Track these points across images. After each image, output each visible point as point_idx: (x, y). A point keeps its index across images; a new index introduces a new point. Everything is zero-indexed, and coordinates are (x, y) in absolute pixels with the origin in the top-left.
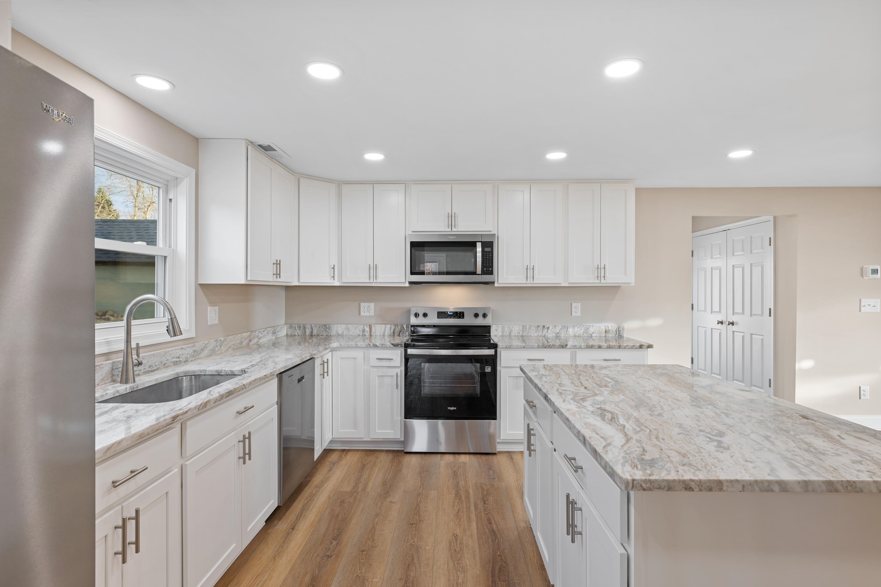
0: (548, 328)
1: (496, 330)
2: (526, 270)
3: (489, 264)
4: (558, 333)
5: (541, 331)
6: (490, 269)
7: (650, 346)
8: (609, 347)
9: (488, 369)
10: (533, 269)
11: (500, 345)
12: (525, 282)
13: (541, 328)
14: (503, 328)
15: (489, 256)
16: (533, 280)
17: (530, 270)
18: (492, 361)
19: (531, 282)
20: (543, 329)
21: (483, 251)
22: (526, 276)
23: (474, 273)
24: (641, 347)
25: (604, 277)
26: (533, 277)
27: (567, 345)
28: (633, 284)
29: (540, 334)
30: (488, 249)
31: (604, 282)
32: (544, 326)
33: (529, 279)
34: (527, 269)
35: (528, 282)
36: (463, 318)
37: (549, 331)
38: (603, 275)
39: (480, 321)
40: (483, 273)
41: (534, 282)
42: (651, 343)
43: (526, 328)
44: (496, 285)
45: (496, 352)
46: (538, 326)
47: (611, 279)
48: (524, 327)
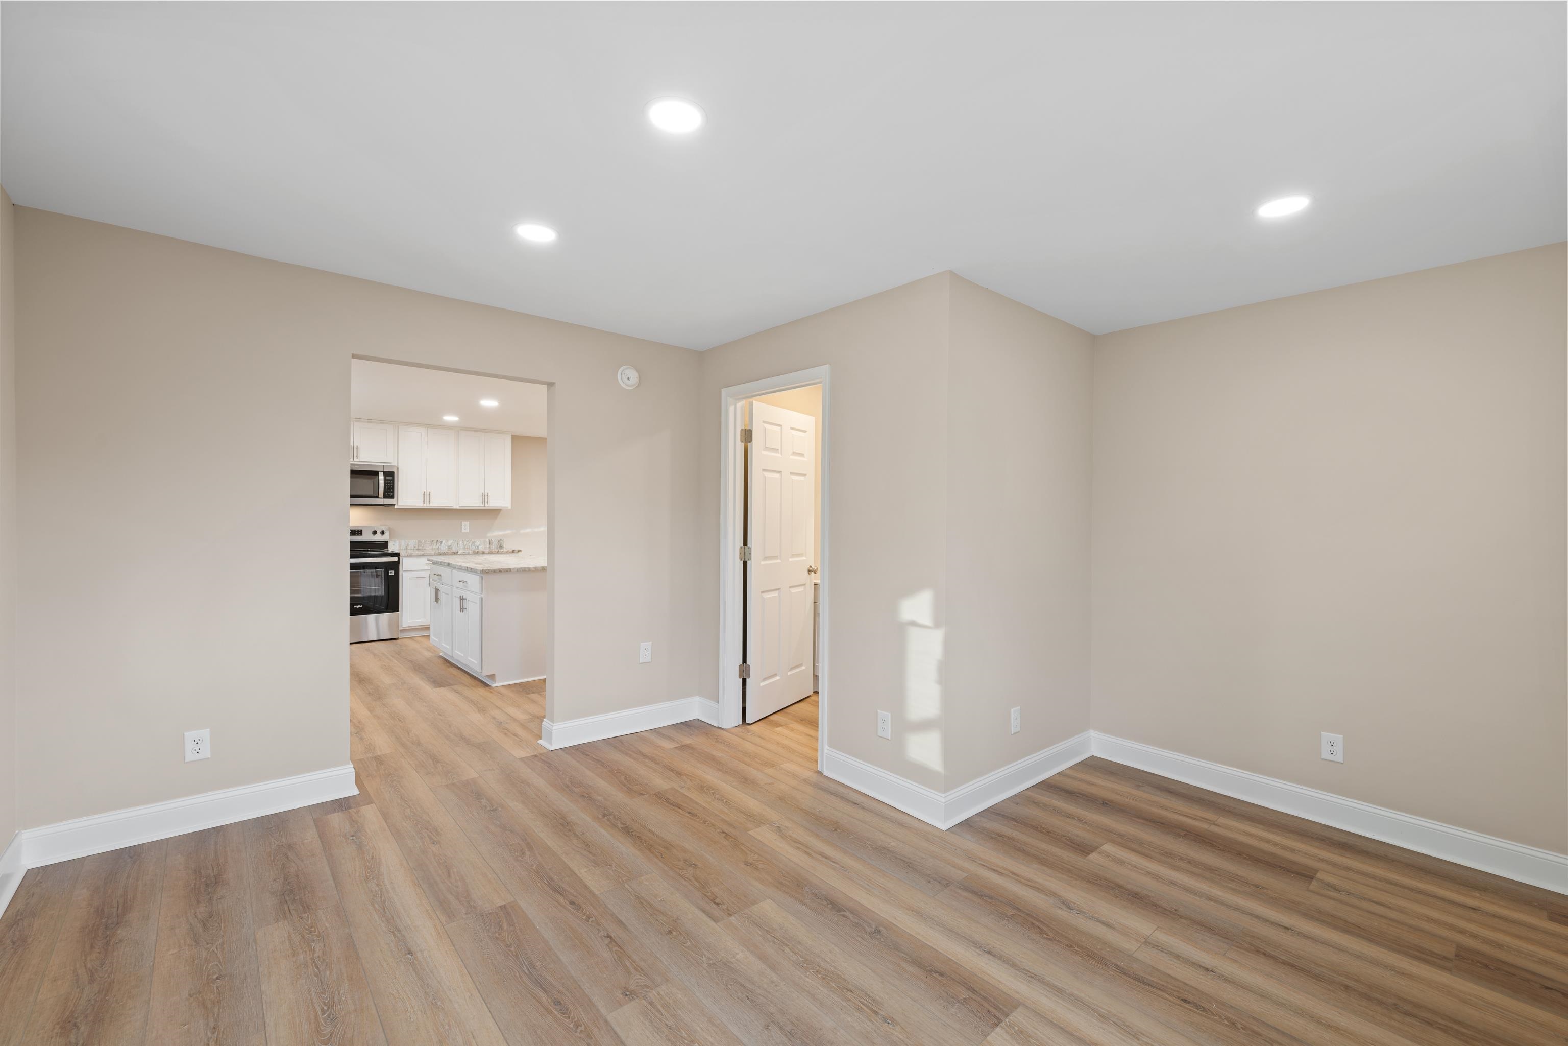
0: (441, 542)
1: (394, 545)
2: (423, 496)
3: (390, 490)
4: (450, 546)
5: (435, 545)
6: (391, 494)
7: (519, 551)
8: (491, 553)
9: (392, 573)
10: (429, 495)
11: (402, 553)
12: (422, 505)
13: (435, 542)
14: (399, 543)
15: (390, 484)
16: (430, 503)
17: (426, 496)
18: (395, 566)
19: (428, 505)
20: (437, 543)
21: (385, 479)
22: (423, 500)
23: (377, 497)
24: (513, 551)
25: (488, 502)
26: (429, 501)
27: (458, 552)
28: (510, 508)
29: (434, 547)
30: (388, 478)
31: (487, 506)
32: (438, 541)
33: (426, 503)
34: (424, 494)
35: (425, 505)
36: (362, 535)
37: (442, 545)
38: (486, 500)
39: (378, 538)
40: (385, 497)
41: (431, 505)
42: (520, 549)
43: (421, 543)
44: (396, 507)
45: (399, 559)
46: (433, 541)
47: (493, 504)
48: (420, 542)
